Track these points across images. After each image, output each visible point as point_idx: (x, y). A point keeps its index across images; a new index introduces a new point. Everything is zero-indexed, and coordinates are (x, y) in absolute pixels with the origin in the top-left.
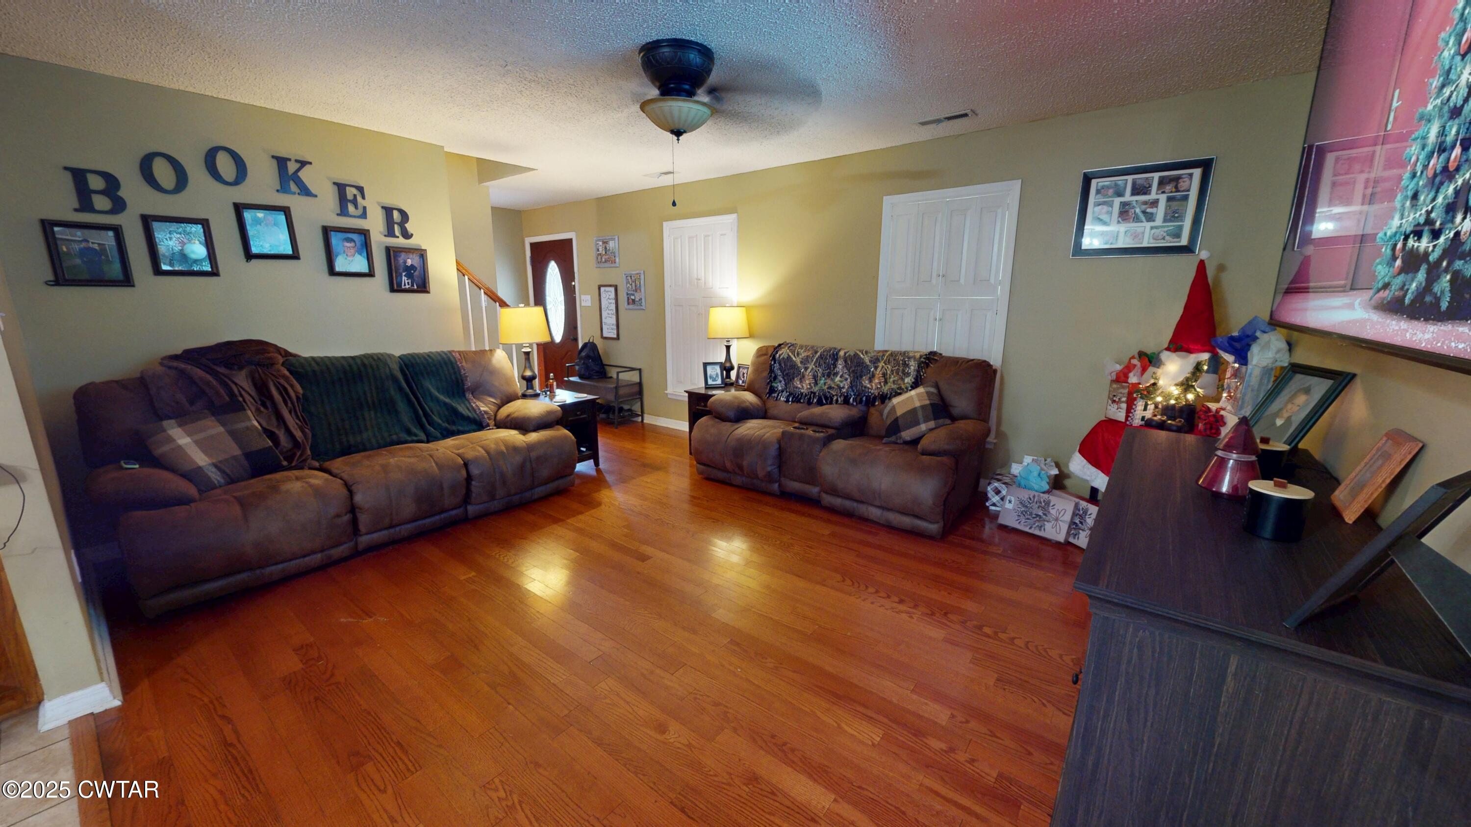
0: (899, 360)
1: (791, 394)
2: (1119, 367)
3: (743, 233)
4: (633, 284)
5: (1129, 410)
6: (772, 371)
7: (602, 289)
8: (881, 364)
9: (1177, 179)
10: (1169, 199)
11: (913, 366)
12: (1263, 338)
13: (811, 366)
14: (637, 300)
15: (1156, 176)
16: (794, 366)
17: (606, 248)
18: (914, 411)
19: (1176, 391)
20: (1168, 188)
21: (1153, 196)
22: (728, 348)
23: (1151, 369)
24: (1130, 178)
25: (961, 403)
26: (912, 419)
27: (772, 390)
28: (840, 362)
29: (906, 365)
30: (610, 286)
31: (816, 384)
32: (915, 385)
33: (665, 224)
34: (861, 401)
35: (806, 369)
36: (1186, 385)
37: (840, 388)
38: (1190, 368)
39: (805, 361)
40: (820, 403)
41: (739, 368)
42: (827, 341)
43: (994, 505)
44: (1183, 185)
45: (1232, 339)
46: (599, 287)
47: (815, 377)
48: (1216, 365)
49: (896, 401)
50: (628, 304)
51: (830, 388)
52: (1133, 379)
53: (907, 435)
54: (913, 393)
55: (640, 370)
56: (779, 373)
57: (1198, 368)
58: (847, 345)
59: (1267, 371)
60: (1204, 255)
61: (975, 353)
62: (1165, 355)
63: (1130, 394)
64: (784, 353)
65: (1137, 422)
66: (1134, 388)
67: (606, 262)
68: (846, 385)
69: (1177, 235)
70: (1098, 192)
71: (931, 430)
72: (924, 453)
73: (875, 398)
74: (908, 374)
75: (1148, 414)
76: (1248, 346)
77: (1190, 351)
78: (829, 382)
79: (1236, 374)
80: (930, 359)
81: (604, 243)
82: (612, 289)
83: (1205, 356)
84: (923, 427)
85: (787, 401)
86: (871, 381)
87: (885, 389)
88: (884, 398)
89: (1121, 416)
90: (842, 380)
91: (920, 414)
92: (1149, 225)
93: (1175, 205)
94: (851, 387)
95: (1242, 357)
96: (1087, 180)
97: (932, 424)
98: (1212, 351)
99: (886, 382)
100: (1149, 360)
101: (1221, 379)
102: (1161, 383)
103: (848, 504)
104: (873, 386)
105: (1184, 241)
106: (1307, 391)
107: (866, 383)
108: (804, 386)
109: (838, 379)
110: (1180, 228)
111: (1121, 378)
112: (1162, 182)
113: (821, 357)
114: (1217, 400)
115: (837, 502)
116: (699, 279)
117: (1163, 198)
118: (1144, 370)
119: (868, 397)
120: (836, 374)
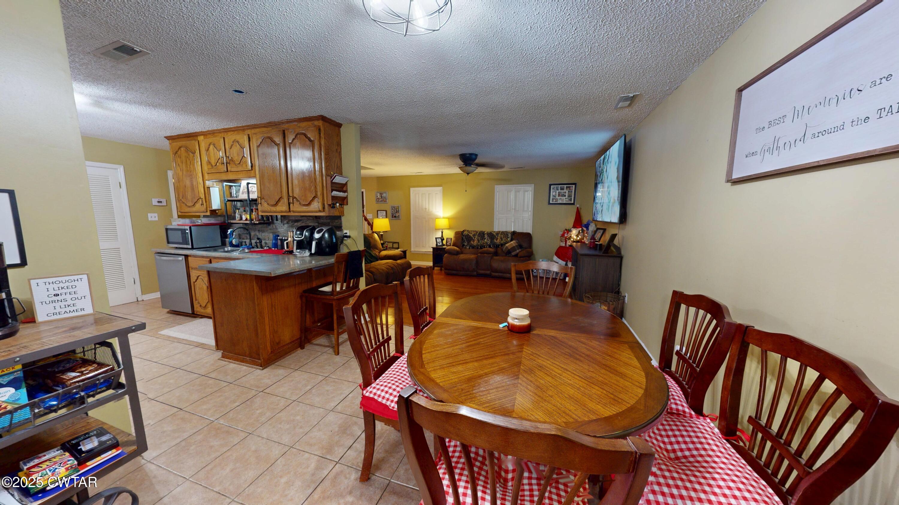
0: (505, 234)
1: (470, 246)
2: (562, 233)
3: (445, 194)
4: (395, 210)
5: (566, 243)
6: (463, 239)
7: (379, 212)
8: (499, 235)
9: (570, 187)
10: (568, 192)
11: (510, 235)
12: (591, 224)
13: (476, 237)
14: (397, 216)
15: (565, 186)
16: (470, 237)
17: (381, 196)
18: (514, 247)
19: (575, 237)
20: (568, 189)
21: (565, 191)
22: (442, 232)
23: (569, 233)
24: (560, 186)
25: (525, 245)
26: (513, 249)
27: (463, 245)
28: (486, 235)
29: (508, 235)
30: (384, 211)
31: (479, 242)
32: (511, 240)
33: (411, 189)
34: (494, 247)
35: (475, 238)
36: (577, 236)
37: (487, 243)
38: (578, 232)
39: (474, 235)
40: (481, 248)
41: (447, 239)
42: (479, 229)
43: (535, 273)
44: (571, 188)
45: (585, 225)
46: (377, 211)
47: (478, 240)
48: (583, 231)
49: (507, 245)
50: (392, 217)
51: (483, 243)
52: (566, 235)
53: (513, 254)
54: (512, 242)
55: (398, 243)
56: (465, 239)
57: (579, 232)
58: (487, 230)
59: (592, 231)
60: (578, 206)
61: (525, 231)
62: (572, 229)
63: (565, 239)
64: (466, 233)
65: (568, 246)
66: (566, 238)
67: (381, 201)
68: (489, 242)
69: (571, 200)
70: (553, 189)
71: (520, 252)
72: (520, 257)
73: (499, 245)
74: (508, 238)
75: (570, 244)
76: (588, 226)
77: (578, 228)
78: (483, 241)
79: (587, 233)
80: (514, 233)
81: (380, 194)
82: (385, 212)
83: (580, 229)
84: (518, 251)
85: (470, 248)
86: (497, 240)
87: (502, 242)
88: (502, 245)
89: (564, 245)
90: (487, 240)
91: (516, 248)
92: (565, 198)
93: (570, 193)
94: (491, 242)
95: (588, 229)
96: (550, 185)
97: (520, 250)
98: (582, 228)
99: (502, 240)
100: (569, 231)
101: (584, 234)
102: (572, 236)
103: (500, 274)
104: (498, 241)
105: (572, 202)
106: (600, 232)
107: (495, 241)
108: (475, 243)
109: (486, 240)
110: (571, 199)
111: (563, 235)
112: (567, 187)
113: (479, 234)
114: (583, 239)
115: (497, 274)
116: (426, 209)
117: (567, 191)
118: (568, 233)
119: (497, 245)
120: (485, 239)
